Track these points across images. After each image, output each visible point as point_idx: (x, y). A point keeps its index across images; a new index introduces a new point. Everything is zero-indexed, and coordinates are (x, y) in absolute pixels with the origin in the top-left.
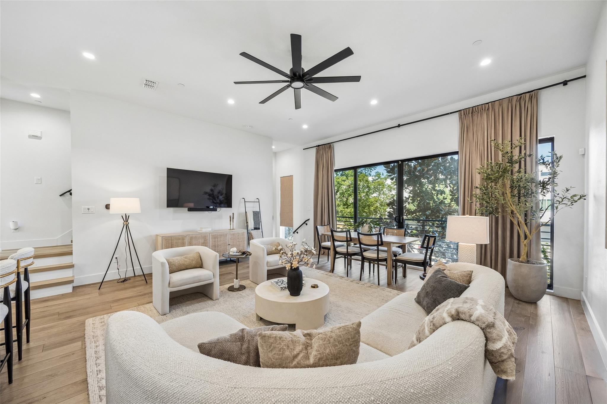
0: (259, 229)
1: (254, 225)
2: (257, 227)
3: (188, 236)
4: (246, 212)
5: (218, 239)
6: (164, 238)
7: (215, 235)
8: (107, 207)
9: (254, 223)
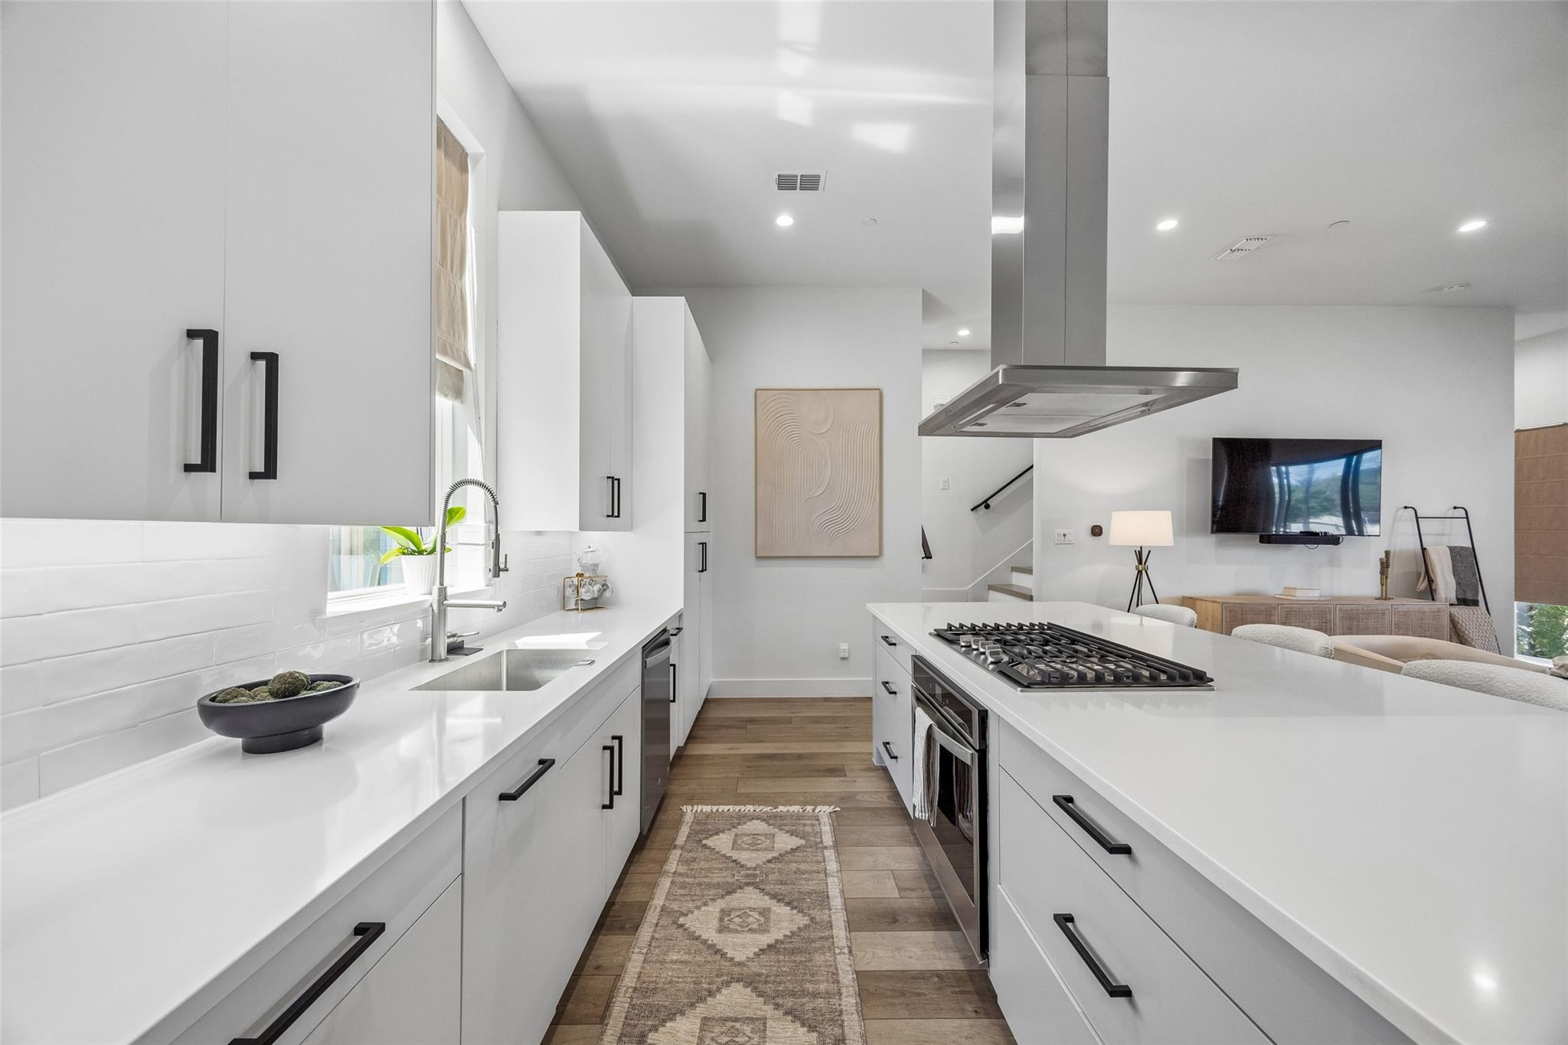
0: (1475, 603)
1: (1457, 591)
2: (1469, 596)
3: (1281, 608)
4: (1424, 550)
5: (1358, 621)
6: (1226, 607)
7: (1352, 610)
8: (1097, 531)
9: (1458, 584)
